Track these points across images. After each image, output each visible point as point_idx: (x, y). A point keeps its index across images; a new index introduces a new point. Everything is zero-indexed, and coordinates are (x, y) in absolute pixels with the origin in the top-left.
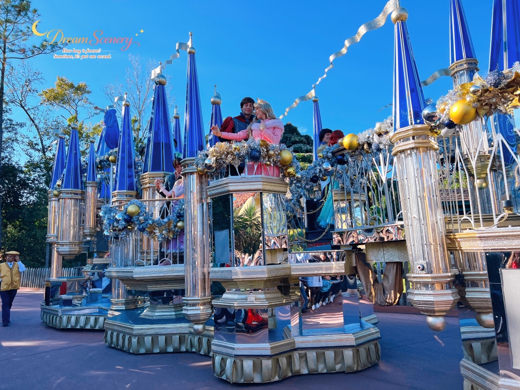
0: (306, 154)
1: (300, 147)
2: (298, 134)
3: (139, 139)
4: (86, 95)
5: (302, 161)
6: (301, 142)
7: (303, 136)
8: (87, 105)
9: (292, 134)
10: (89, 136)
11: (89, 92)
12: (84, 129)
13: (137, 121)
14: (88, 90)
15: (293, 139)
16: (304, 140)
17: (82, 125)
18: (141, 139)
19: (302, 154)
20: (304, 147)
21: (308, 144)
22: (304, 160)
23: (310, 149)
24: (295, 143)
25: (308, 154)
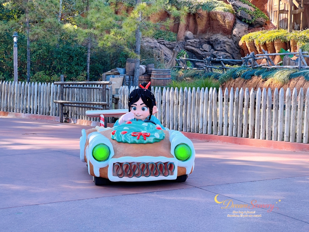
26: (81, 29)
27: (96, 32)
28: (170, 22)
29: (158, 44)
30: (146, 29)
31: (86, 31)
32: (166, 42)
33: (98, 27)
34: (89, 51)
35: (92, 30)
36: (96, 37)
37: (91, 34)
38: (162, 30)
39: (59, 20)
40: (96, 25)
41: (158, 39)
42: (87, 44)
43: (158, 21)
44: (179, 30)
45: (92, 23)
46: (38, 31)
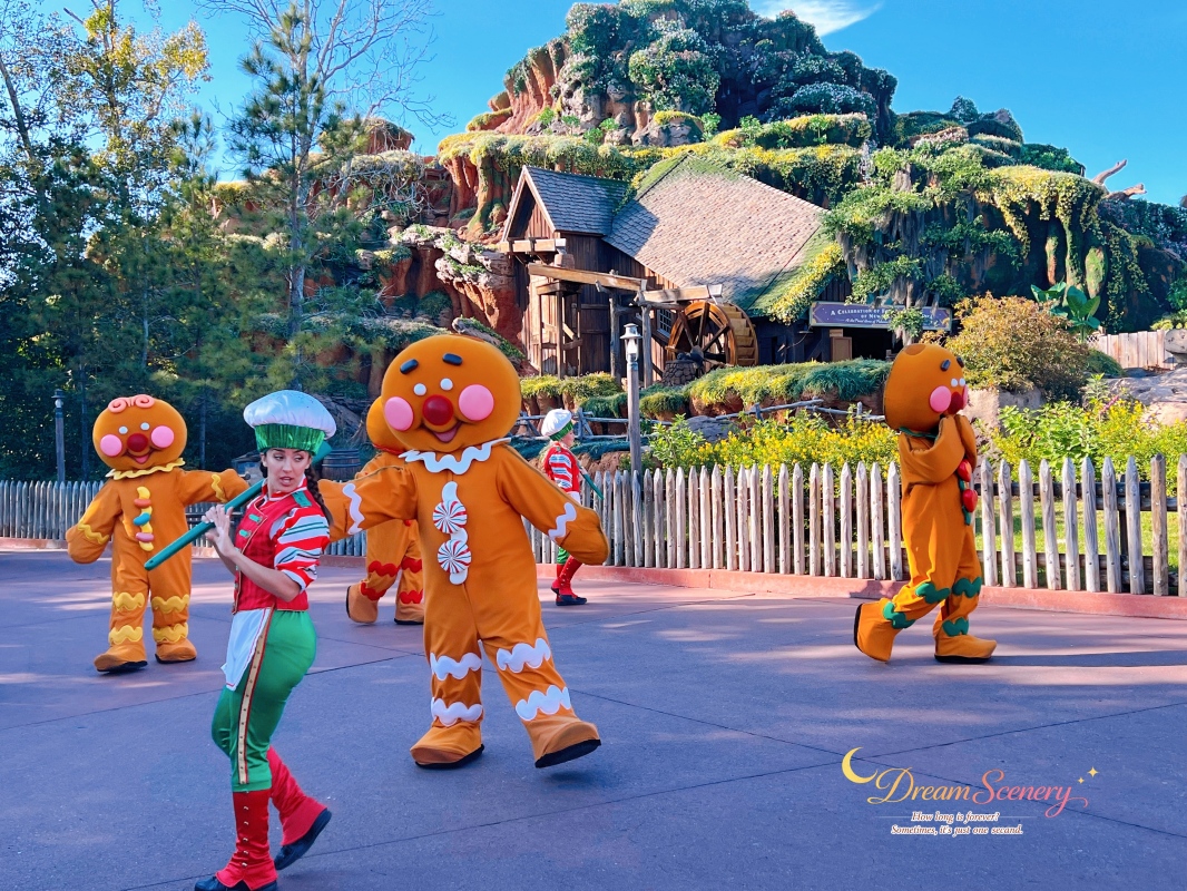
0: (842, 119)
1: (823, 94)
2: (818, 50)
3: (309, 81)
5: (829, 141)
6: (826, 76)
7: (835, 56)
9: (798, 48)
10: (155, 74)
12: (138, 54)
13: (299, 20)
15: (800, 67)
16: (838, 68)
17: (130, 39)
18: (315, 82)
19: (828, 118)
20: (838, 94)
21: (851, 81)
22: (835, 135)
23: (857, 100)
24: (808, 78)
25: (849, 116)
26: (187, 380)
27: (217, 385)
28: (354, 366)
29: (333, 404)
30: (311, 377)
31: (200, 383)
32: (349, 400)
33: (220, 376)
34: (203, 419)
35: (208, 382)
36: (215, 393)
37: (207, 388)
38: (341, 378)
39: (143, 366)
40: (217, 371)
41: (332, 395)
42: (200, 407)
43: (332, 362)
44: (371, 380)
45: (208, 368)
46: (104, 386)
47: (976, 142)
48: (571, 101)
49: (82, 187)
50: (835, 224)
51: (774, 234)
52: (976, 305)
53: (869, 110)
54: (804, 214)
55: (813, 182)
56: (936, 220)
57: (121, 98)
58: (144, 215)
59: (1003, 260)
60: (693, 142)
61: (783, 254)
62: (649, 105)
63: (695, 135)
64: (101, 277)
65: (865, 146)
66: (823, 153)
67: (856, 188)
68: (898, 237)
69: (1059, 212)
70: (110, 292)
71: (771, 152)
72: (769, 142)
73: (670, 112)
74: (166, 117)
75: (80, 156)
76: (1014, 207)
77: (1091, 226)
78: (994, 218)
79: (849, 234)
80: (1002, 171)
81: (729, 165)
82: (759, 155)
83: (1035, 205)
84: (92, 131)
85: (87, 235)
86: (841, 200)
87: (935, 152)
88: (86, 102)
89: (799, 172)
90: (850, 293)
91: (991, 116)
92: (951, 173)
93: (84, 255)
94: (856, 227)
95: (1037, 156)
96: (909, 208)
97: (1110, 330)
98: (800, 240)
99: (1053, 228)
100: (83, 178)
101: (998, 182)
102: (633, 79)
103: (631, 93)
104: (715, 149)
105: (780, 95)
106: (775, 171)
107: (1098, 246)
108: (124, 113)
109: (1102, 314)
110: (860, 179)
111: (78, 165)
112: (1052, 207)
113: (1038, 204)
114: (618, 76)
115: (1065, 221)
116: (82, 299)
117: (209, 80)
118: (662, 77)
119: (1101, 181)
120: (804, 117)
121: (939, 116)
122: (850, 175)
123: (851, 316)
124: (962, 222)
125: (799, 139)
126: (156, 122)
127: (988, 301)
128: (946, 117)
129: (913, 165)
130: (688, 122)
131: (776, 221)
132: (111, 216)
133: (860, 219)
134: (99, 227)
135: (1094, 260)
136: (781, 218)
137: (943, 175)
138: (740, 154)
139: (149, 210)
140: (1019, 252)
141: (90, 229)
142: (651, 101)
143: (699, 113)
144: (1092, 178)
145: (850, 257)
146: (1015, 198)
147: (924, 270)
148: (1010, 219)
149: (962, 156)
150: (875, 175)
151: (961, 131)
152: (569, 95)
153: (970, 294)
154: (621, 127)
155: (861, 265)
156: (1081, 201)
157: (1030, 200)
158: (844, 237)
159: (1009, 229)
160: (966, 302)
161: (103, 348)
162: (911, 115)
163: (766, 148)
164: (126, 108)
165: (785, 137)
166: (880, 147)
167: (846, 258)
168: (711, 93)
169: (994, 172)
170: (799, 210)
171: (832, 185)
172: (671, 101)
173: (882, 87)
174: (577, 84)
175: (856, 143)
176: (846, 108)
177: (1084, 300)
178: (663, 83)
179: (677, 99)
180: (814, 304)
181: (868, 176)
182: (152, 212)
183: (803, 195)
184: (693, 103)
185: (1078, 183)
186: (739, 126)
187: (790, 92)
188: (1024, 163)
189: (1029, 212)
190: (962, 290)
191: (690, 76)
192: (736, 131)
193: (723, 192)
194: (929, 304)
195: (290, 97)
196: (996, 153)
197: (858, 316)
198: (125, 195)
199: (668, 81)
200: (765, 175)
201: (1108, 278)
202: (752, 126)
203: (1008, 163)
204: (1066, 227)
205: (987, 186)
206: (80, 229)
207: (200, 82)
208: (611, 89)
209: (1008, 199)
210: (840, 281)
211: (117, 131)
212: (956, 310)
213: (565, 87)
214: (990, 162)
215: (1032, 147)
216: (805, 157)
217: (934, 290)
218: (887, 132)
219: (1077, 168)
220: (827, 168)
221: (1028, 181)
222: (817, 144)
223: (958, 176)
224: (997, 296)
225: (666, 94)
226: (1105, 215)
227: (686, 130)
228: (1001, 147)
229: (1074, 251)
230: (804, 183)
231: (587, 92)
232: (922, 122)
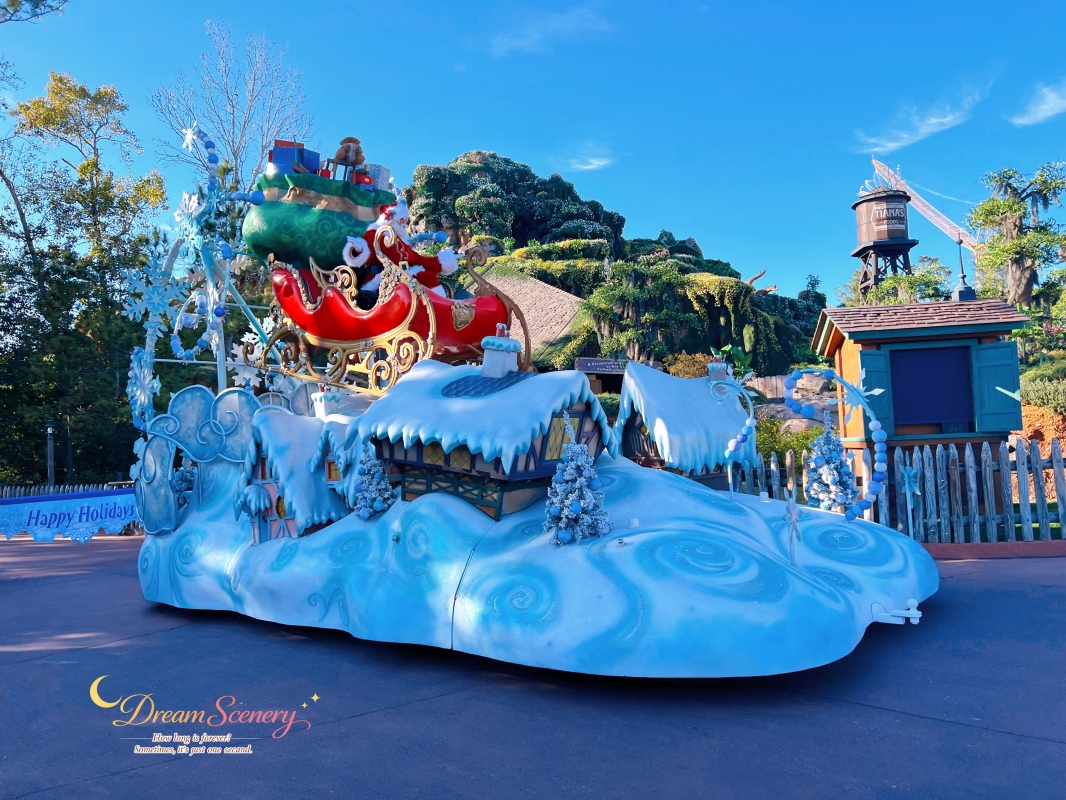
0: (592, 242)
1: (579, 227)
2: (576, 199)
3: (237, 210)
4: (117, 114)
5: (584, 256)
6: (581, 215)
7: (586, 203)
8: (121, 137)
9: (563, 198)
10: (128, 205)
11: (123, 108)
12: (115, 190)
13: (230, 170)
14: (120, 102)
15: (565, 210)
16: (588, 211)
17: (110, 179)
18: (241, 211)
19: (583, 241)
20: (589, 227)
21: (597, 219)
22: (588, 253)
23: (601, 231)
24: (570, 217)
25: (596, 241)
47: (674, 258)
48: (417, 227)
49: (72, 280)
50: (589, 307)
51: (551, 314)
52: (676, 359)
53: (608, 237)
54: (568, 301)
55: (575, 282)
56: (652, 307)
57: (102, 219)
58: (118, 299)
59: (693, 331)
60: (498, 255)
61: (557, 327)
62: (468, 231)
63: (499, 251)
64: (83, 341)
65: (606, 261)
66: (581, 264)
67: (601, 286)
68: (628, 316)
69: (726, 301)
70: (91, 352)
71: (548, 263)
72: (546, 256)
73: (483, 236)
74: (136, 232)
75: (71, 258)
76: (699, 299)
77: (746, 310)
78: (686, 304)
79: (599, 315)
80: (691, 276)
81: (522, 270)
82: (540, 264)
83: (711, 297)
84: (80, 241)
85: (75, 312)
86: (592, 293)
87: (649, 264)
88: (76, 221)
89: (566, 275)
90: (600, 352)
91: (683, 242)
92: (660, 277)
93: (73, 326)
94: (602, 310)
95: (712, 267)
96: (634, 299)
97: (759, 375)
98: (567, 318)
99: (723, 311)
100: (72, 274)
101: (688, 283)
102: (458, 214)
103: (457, 224)
104: (512, 260)
105: (553, 227)
106: (551, 274)
107: (750, 323)
108: (104, 230)
109: (754, 365)
110: (604, 280)
111: (69, 264)
112: (722, 298)
113: (713, 297)
114: (448, 212)
115: (730, 307)
116: (69, 356)
117: (167, 209)
118: (478, 213)
119: (751, 283)
120: (568, 241)
121: (652, 242)
122: (597, 279)
123: (600, 367)
124: (667, 308)
125: (564, 255)
126: (127, 236)
127: (683, 356)
128: (656, 242)
129: (635, 271)
130: (494, 242)
131: (552, 306)
132: (93, 300)
133: (604, 305)
134: (84, 308)
135: (748, 332)
136: (555, 304)
137: (655, 278)
138: (528, 263)
139: (121, 295)
140: (702, 326)
141: (78, 308)
142: (470, 228)
143: (501, 237)
144: (745, 280)
145: (599, 329)
146: (699, 293)
147: (644, 337)
148: (696, 306)
149: (666, 267)
150: (612, 278)
151: (665, 251)
152: (416, 223)
153: (673, 353)
154: (451, 245)
155: (606, 332)
156: (739, 295)
157: (708, 294)
158: (595, 316)
159: (697, 312)
160: (670, 357)
161: (85, 390)
162: (635, 241)
163: (545, 260)
164: (106, 227)
165: (557, 253)
166: (616, 261)
167: (596, 330)
168: (509, 224)
169: (686, 276)
170: (566, 299)
171: (586, 284)
172: (483, 229)
173: (616, 223)
174: (421, 217)
175: (601, 258)
176: (594, 236)
177: (742, 355)
178: (478, 217)
179: (487, 228)
180: (577, 359)
181: (608, 279)
182: (123, 297)
183: (568, 290)
184: (497, 231)
185: (737, 283)
186: (527, 246)
187: (558, 225)
188: (704, 271)
189: (707, 301)
190: (668, 350)
191: (495, 213)
192: (525, 249)
193: (518, 287)
194: (648, 359)
195: (223, 220)
196: (687, 265)
197: (604, 366)
198: (104, 283)
199: (481, 216)
200: (544, 277)
201: (756, 343)
202: (534, 246)
203: (694, 271)
204: (730, 310)
205: (682, 285)
206: (70, 308)
207: (160, 210)
208: (443, 220)
209: (695, 293)
210: (593, 344)
211: (99, 240)
212: (664, 362)
213: (413, 219)
214: (684, 271)
215: (709, 262)
216: (569, 266)
217: (651, 350)
218: (619, 250)
219: (736, 275)
220: (583, 272)
221: (707, 282)
222: (576, 258)
223: (664, 278)
224: (689, 353)
225: (480, 224)
226: (753, 303)
227: (493, 248)
228: (689, 261)
229: (736, 326)
230: (570, 282)
231: (428, 222)
232: (641, 245)
